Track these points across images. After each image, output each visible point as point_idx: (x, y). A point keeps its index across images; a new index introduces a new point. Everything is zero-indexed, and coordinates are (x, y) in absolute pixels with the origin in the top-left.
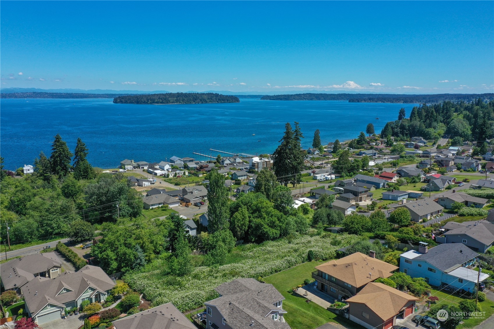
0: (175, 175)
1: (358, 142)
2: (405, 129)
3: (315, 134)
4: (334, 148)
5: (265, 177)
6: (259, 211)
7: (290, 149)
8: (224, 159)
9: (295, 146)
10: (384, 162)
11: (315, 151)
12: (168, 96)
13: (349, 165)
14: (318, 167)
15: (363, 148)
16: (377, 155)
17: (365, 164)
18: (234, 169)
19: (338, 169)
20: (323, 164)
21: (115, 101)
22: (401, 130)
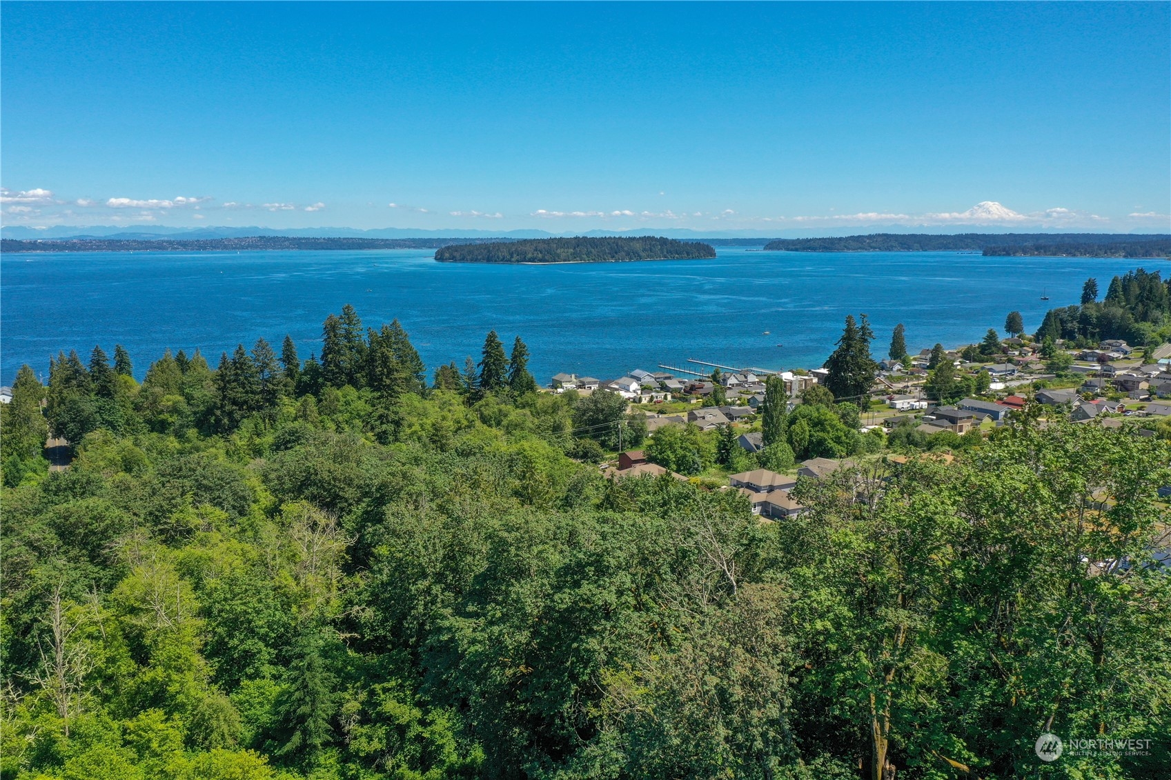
0: (651, 399)
1: (983, 349)
2: (1090, 324)
3: (894, 333)
4: (931, 360)
5: (816, 395)
6: (822, 425)
7: (852, 357)
8: (728, 375)
9: (861, 351)
10: (1022, 385)
11: (894, 364)
12: (555, 246)
13: (953, 386)
14: (899, 391)
15: (993, 360)
16: (1016, 374)
17: (981, 386)
18: (747, 392)
19: (932, 393)
20: (908, 387)
21: (440, 257)
22: (1081, 326)
